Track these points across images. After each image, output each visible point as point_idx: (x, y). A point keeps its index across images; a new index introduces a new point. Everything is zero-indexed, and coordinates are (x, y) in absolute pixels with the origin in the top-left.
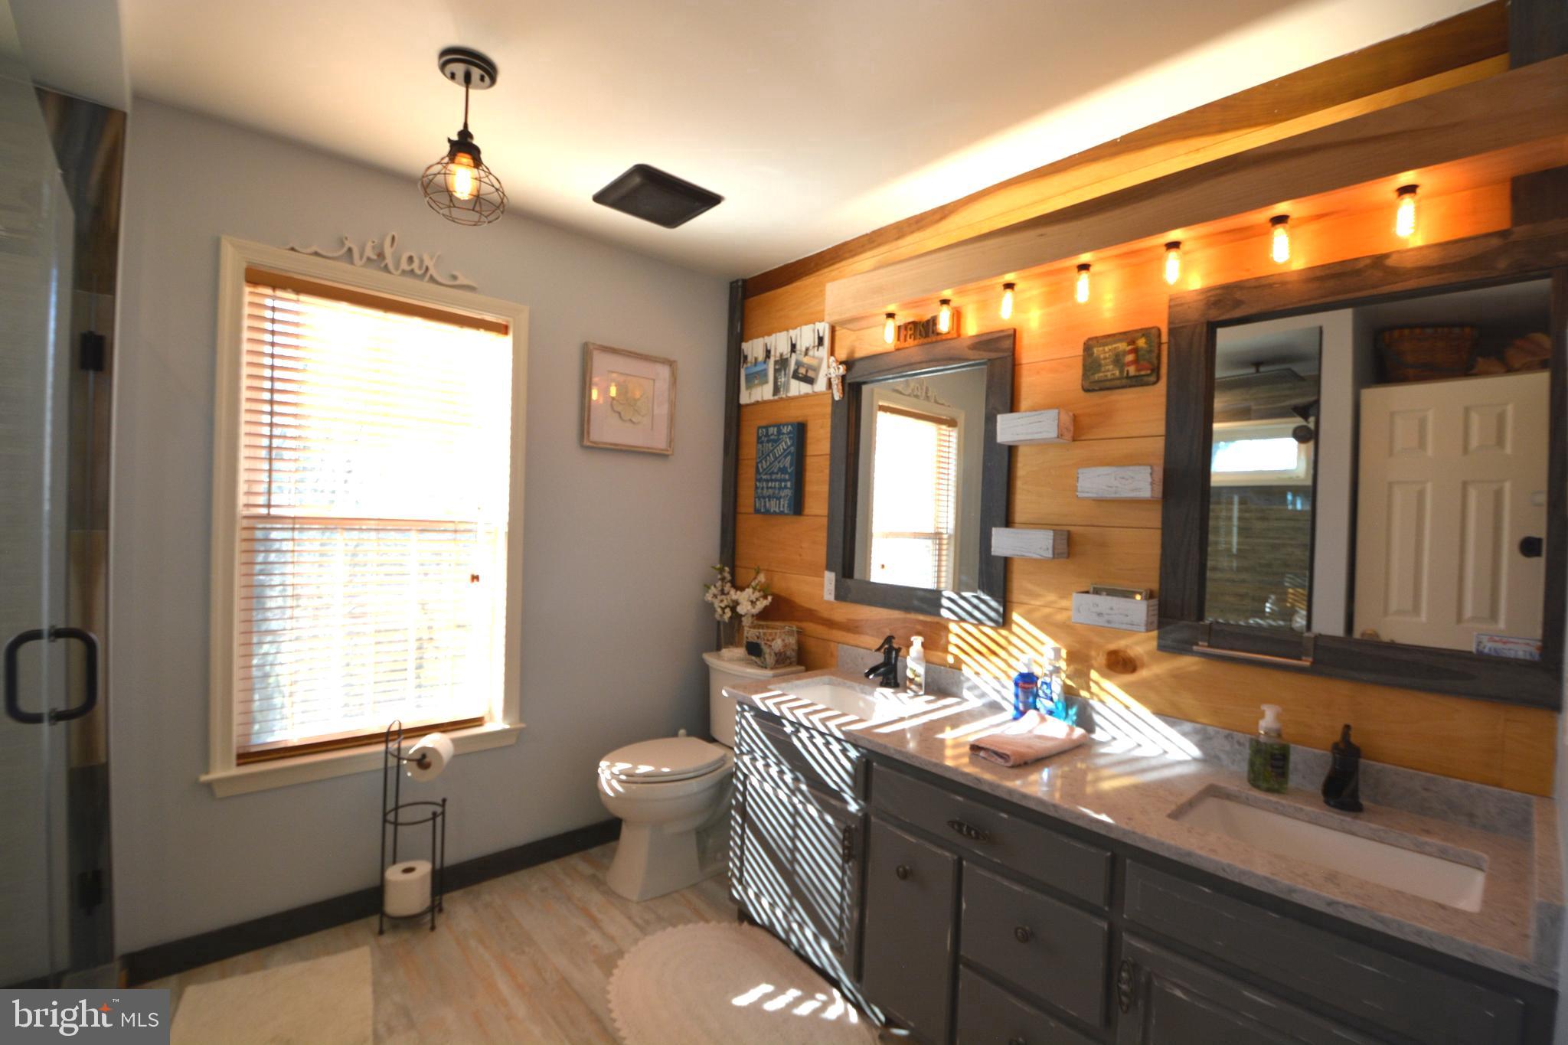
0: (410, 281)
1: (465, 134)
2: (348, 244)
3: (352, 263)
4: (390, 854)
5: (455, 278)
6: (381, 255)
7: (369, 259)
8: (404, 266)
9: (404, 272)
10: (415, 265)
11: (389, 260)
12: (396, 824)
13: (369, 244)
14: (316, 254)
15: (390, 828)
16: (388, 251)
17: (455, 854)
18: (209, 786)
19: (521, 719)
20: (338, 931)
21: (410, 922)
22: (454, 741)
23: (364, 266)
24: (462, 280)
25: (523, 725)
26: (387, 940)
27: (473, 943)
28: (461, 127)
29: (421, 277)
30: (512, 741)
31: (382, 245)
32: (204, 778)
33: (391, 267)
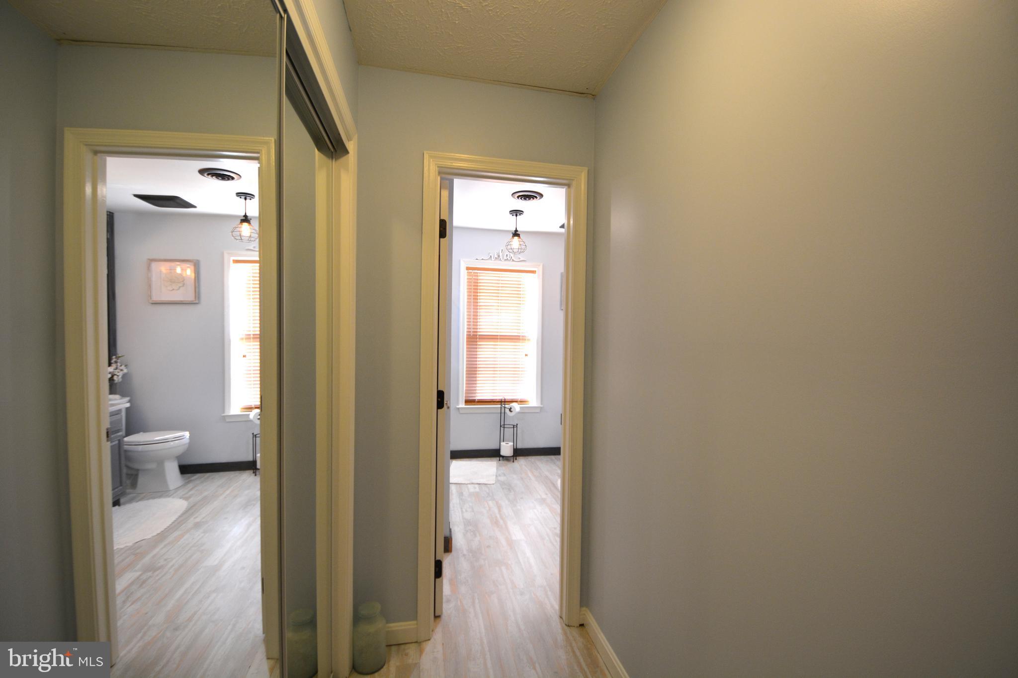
0: (507, 262)
1: (516, 231)
2: (490, 255)
3: (491, 260)
4: (502, 439)
5: (519, 258)
6: (499, 256)
7: (496, 258)
8: (505, 258)
9: (505, 260)
10: (508, 257)
11: (501, 257)
12: (504, 427)
13: (496, 254)
14: (483, 259)
15: (502, 429)
16: (501, 254)
17: (520, 446)
18: (458, 409)
19: (541, 404)
20: (489, 458)
21: (506, 458)
22: (520, 407)
23: (495, 260)
24: (522, 259)
25: (542, 406)
26: (501, 462)
27: (524, 466)
28: (515, 229)
29: (510, 260)
30: (538, 411)
31: (499, 253)
32: (457, 407)
33: (502, 259)
